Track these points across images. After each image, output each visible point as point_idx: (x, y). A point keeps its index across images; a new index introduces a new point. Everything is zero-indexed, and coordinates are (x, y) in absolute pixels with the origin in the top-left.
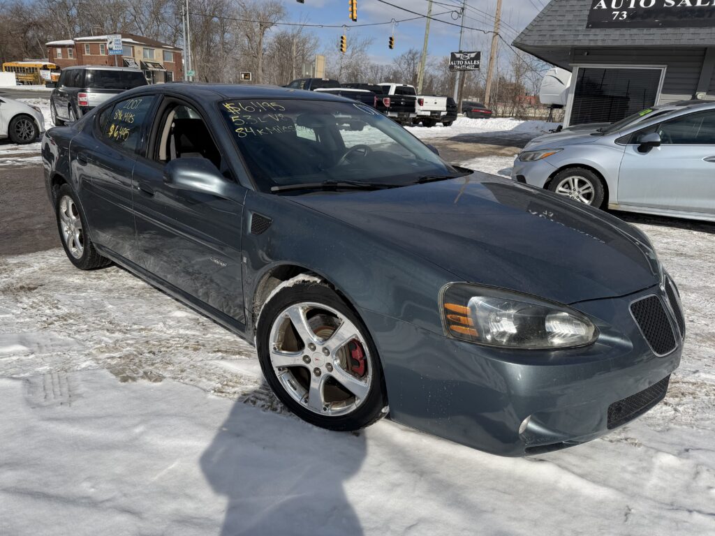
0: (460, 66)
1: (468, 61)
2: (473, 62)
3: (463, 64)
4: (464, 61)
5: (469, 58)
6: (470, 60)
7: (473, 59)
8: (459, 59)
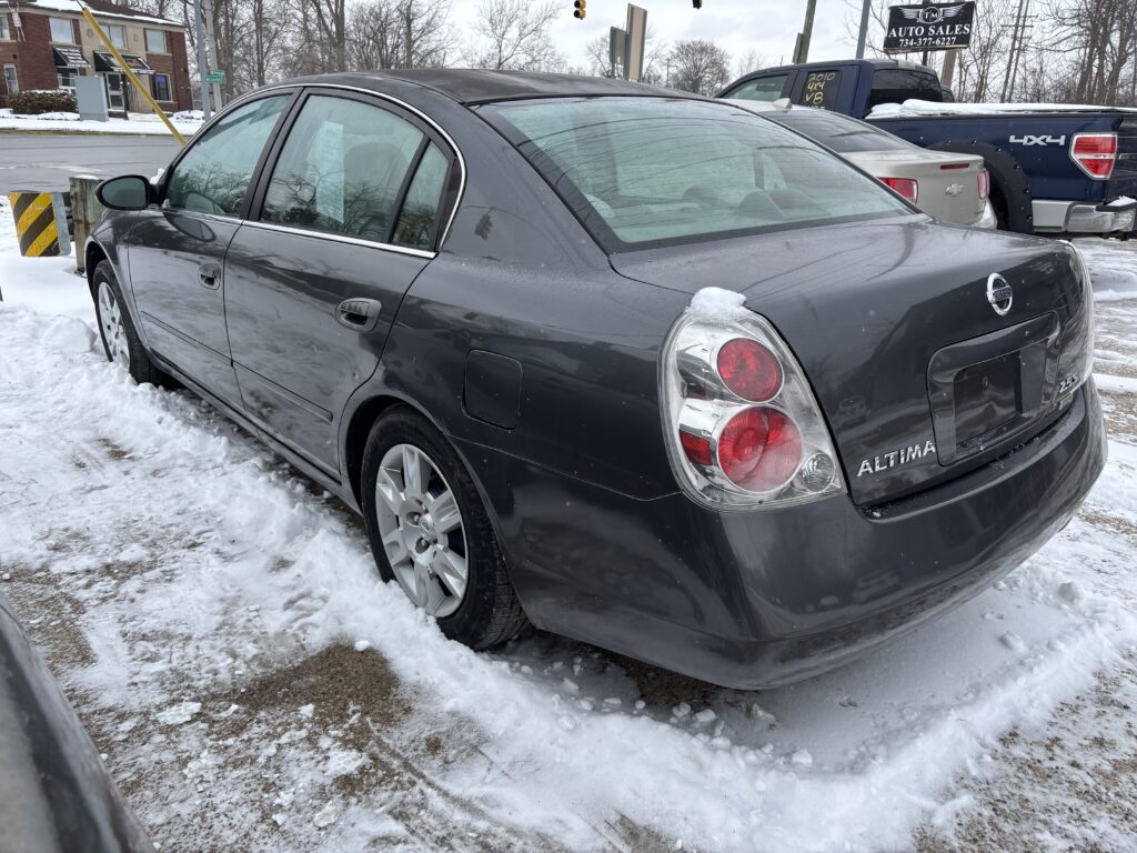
0: (916, 38)
1: (937, 25)
2: (952, 29)
3: (926, 35)
4: (926, 27)
5: (940, 19)
6: (944, 24)
7: (952, 21)
8: (913, 22)
